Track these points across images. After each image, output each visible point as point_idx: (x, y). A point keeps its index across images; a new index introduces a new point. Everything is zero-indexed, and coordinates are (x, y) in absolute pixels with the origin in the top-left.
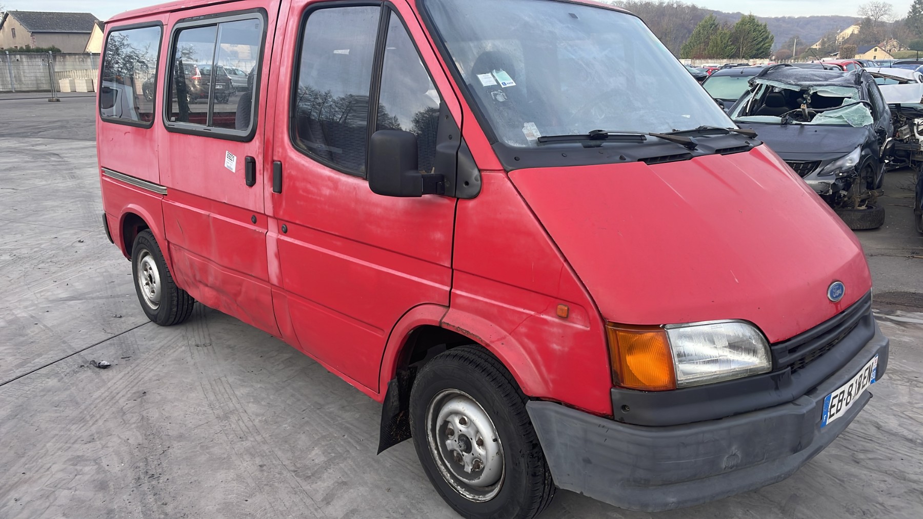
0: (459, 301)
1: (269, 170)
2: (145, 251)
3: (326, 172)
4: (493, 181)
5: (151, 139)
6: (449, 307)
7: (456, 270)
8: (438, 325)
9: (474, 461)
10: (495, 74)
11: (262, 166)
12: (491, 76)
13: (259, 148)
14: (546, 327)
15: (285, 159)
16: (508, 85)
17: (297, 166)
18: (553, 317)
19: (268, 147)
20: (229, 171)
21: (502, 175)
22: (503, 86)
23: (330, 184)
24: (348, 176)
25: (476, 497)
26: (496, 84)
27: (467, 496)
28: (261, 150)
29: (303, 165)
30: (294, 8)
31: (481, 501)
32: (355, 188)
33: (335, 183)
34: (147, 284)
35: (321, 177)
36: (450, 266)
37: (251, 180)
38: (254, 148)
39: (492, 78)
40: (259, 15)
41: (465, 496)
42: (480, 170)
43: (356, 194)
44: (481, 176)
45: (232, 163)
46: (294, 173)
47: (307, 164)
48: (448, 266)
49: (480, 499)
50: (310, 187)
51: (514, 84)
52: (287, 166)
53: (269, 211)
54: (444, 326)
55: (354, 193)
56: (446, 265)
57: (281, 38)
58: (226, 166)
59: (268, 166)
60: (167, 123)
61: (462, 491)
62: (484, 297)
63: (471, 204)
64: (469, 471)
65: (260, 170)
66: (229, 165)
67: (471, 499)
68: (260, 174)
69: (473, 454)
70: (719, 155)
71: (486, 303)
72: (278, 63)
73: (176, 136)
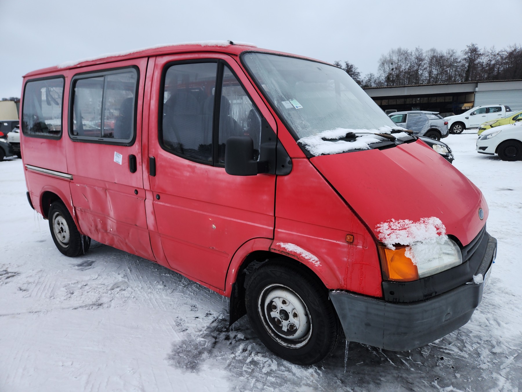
0: (280, 235)
1: (146, 162)
2: (57, 213)
3: (186, 162)
4: (300, 164)
5: (61, 147)
6: (273, 239)
7: (277, 217)
8: (268, 250)
9: (290, 325)
10: (291, 102)
11: (141, 160)
12: (289, 102)
13: (138, 150)
14: (339, 249)
15: (157, 155)
16: (299, 108)
17: (165, 160)
18: (343, 242)
19: (145, 149)
20: (117, 164)
21: (306, 160)
22: (296, 108)
23: (189, 169)
24: (201, 164)
25: (289, 345)
26: (292, 107)
27: (283, 344)
28: (140, 151)
29: (170, 159)
30: (157, 65)
31: (292, 348)
32: (206, 171)
33: (193, 168)
34: (60, 232)
35: (183, 165)
36: (273, 215)
37: (133, 168)
38: (135, 149)
39: (290, 103)
40: (134, 70)
41: (282, 344)
42: (291, 158)
43: (208, 174)
44: (292, 161)
45: (119, 158)
46: (163, 163)
47: (172, 158)
48: (272, 215)
49: (292, 347)
50: (175, 171)
51: (302, 107)
52: (158, 159)
53: (147, 186)
54: (272, 251)
55: (206, 174)
56: (271, 215)
57: (150, 83)
58: (115, 161)
59: (145, 160)
60: (72, 136)
61: (279, 341)
62: (297, 233)
63: (286, 178)
64: (286, 330)
65: (139, 163)
66: (117, 160)
67: (286, 346)
68: (140, 165)
69: (289, 321)
70: (406, 144)
71: (299, 236)
72: (149, 98)
73: (78, 144)
